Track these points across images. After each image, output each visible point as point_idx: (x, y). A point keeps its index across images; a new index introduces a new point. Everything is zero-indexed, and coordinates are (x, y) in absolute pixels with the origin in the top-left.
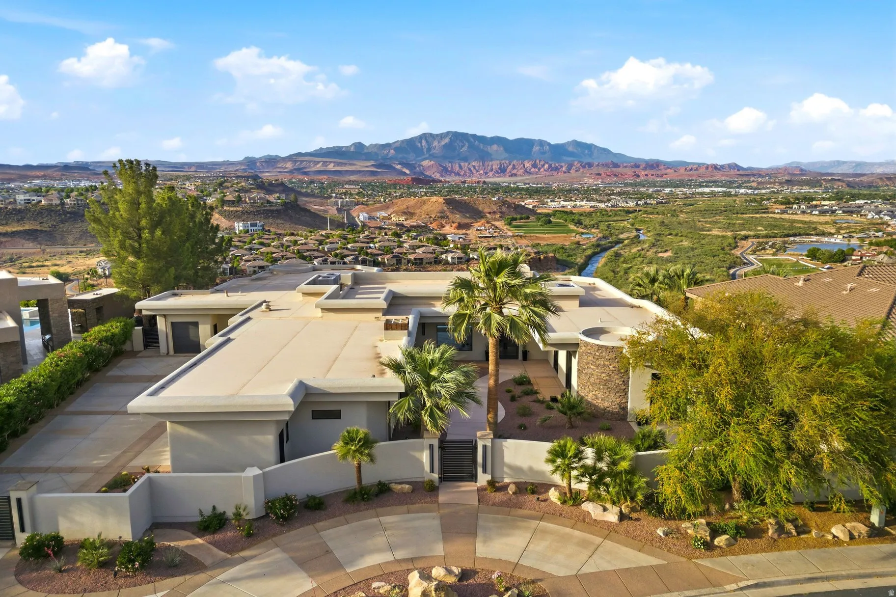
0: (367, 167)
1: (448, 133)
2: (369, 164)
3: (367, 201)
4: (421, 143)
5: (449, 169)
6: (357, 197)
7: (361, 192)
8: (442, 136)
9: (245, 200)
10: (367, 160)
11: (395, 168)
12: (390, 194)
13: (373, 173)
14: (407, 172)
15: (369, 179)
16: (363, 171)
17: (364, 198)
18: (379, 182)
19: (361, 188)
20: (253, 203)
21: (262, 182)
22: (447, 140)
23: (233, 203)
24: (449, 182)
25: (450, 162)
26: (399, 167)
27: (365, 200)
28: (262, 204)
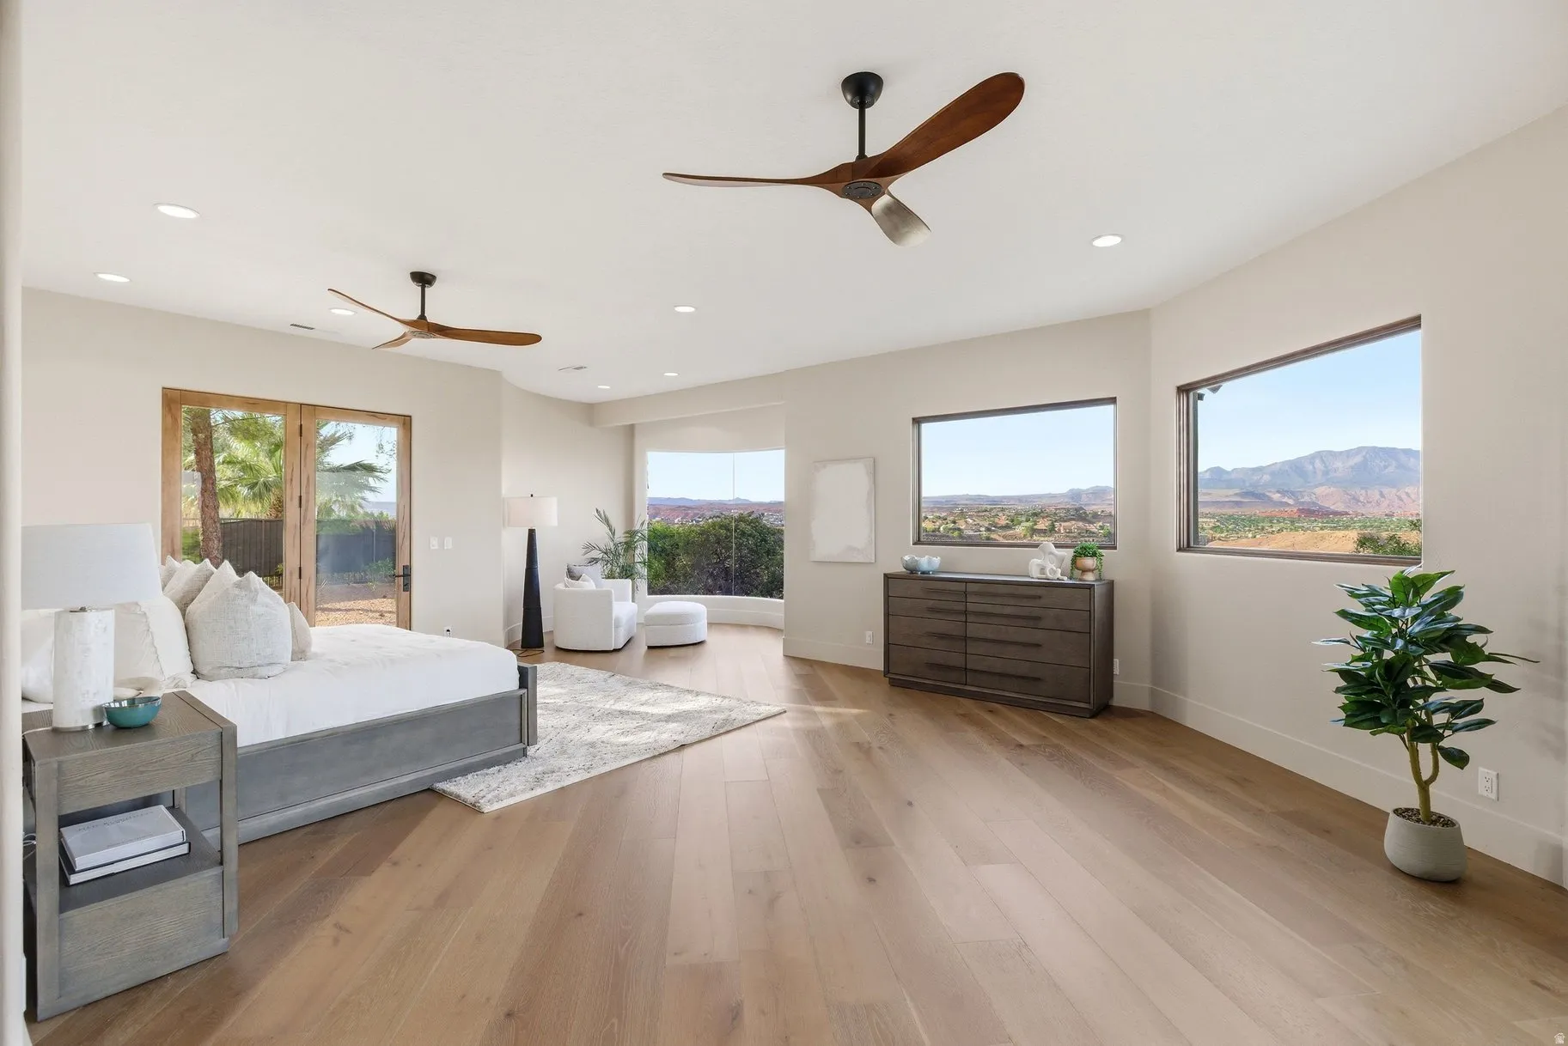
0: (1227, 496)
1: (1360, 450)
2: (1231, 492)
3: (1225, 537)
4: (1312, 463)
5: (1362, 499)
6: (1211, 532)
7: (1218, 526)
8: (1348, 454)
9: (1059, 530)
10: (1229, 487)
11: (1270, 499)
12: (1263, 529)
13: (1237, 504)
14: (1291, 502)
15: (1230, 511)
16: (1222, 502)
17: (1222, 532)
18: (1245, 515)
19: (1218, 521)
20: (1069, 533)
21: (1085, 513)
22: (1358, 459)
23: (1045, 533)
24: (1363, 515)
25: (1362, 488)
26: (1276, 497)
27: (1223, 535)
28: (1079, 534)
